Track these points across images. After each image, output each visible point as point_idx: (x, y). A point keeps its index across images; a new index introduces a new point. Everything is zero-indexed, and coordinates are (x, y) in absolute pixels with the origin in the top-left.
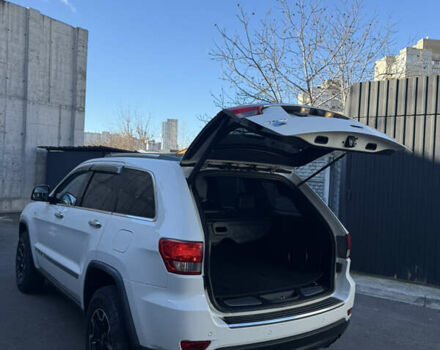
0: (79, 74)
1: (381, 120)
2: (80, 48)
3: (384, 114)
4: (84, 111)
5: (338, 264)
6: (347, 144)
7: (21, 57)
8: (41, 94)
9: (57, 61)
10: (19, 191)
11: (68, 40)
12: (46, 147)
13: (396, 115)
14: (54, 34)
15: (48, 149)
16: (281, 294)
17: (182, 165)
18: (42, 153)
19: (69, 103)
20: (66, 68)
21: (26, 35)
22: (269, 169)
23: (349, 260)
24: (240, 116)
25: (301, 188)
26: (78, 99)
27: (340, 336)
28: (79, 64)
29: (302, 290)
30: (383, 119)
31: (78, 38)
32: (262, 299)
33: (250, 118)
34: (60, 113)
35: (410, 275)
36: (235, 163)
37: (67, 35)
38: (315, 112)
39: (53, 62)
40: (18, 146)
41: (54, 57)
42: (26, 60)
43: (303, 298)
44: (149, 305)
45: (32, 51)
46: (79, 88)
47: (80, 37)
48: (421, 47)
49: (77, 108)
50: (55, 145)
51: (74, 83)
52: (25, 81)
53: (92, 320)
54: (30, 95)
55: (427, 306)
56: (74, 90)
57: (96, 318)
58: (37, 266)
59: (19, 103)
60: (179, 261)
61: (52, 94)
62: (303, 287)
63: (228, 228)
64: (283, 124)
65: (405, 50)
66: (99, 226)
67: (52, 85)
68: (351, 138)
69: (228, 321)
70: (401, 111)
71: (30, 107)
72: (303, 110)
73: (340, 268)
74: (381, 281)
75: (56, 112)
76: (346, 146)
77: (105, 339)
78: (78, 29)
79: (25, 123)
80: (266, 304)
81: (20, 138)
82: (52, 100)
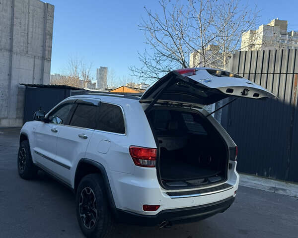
0: (47, 36)
1: (252, 76)
2: (49, 18)
3: (254, 72)
4: (50, 60)
5: (230, 164)
6: (243, 93)
7: (9, 22)
8: (22, 48)
9: (33, 25)
10: (6, 113)
11: (40, 12)
12: (25, 85)
13: (262, 73)
14: (31, 8)
15: (26, 85)
16: (198, 180)
17: (140, 102)
18: (22, 88)
19: (40, 55)
20: (39, 31)
21: (13, 7)
22: (189, 106)
23: (236, 162)
24: (184, 75)
25: (208, 118)
26: (47, 52)
27: (229, 206)
28: (48, 29)
29: (209, 179)
30: (253, 75)
31: (48, 11)
32: (187, 183)
33: (190, 77)
34: (34, 61)
35: (266, 173)
36: (170, 102)
37: (40, 8)
38: (224, 74)
39: (30, 26)
40: (6, 83)
41: (31, 23)
42: (12, 25)
43: (210, 183)
44: (123, 184)
45: (17, 18)
46: (47, 44)
47: (49, 10)
48: (273, 25)
49: (45, 58)
50: (31, 83)
51: (44, 41)
52: (11, 39)
53: (82, 194)
54: (14, 49)
55: (276, 192)
56: (44, 46)
57: (84, 193)
58: (34, 162)
59: (7, 54)
60: (141, 159)
61: (29, 49)
62: (210, 177)
63: (163, 141)
64: (210, 81)
65: (262, 26)
66: (86, 138)
67: (29, 42)
68: (246, 90)
69: (169, 194)
70: (265, 71)
71: (14, 56)
72: (217, 72)
73: (231, 166)
74: (249, 177)
75: (32, 60)
76: (242, 95)
77: (91, 205)
78: (48, 4)
79: (11, 68)
80: (190, 186)
81: (7, 77)
82: (29, 53)
